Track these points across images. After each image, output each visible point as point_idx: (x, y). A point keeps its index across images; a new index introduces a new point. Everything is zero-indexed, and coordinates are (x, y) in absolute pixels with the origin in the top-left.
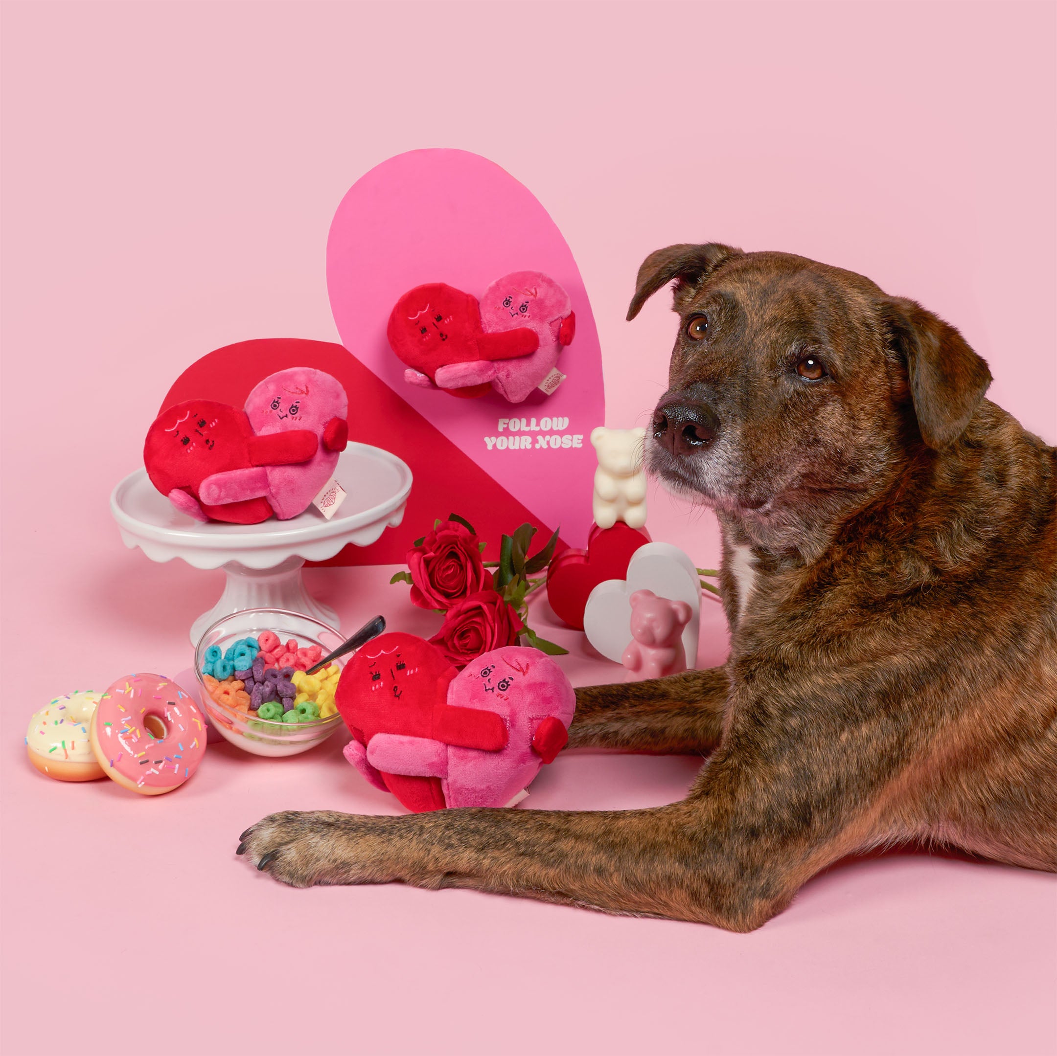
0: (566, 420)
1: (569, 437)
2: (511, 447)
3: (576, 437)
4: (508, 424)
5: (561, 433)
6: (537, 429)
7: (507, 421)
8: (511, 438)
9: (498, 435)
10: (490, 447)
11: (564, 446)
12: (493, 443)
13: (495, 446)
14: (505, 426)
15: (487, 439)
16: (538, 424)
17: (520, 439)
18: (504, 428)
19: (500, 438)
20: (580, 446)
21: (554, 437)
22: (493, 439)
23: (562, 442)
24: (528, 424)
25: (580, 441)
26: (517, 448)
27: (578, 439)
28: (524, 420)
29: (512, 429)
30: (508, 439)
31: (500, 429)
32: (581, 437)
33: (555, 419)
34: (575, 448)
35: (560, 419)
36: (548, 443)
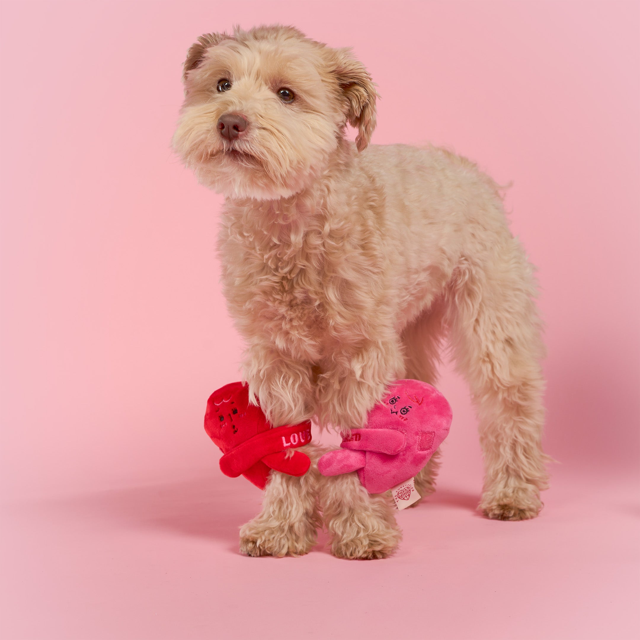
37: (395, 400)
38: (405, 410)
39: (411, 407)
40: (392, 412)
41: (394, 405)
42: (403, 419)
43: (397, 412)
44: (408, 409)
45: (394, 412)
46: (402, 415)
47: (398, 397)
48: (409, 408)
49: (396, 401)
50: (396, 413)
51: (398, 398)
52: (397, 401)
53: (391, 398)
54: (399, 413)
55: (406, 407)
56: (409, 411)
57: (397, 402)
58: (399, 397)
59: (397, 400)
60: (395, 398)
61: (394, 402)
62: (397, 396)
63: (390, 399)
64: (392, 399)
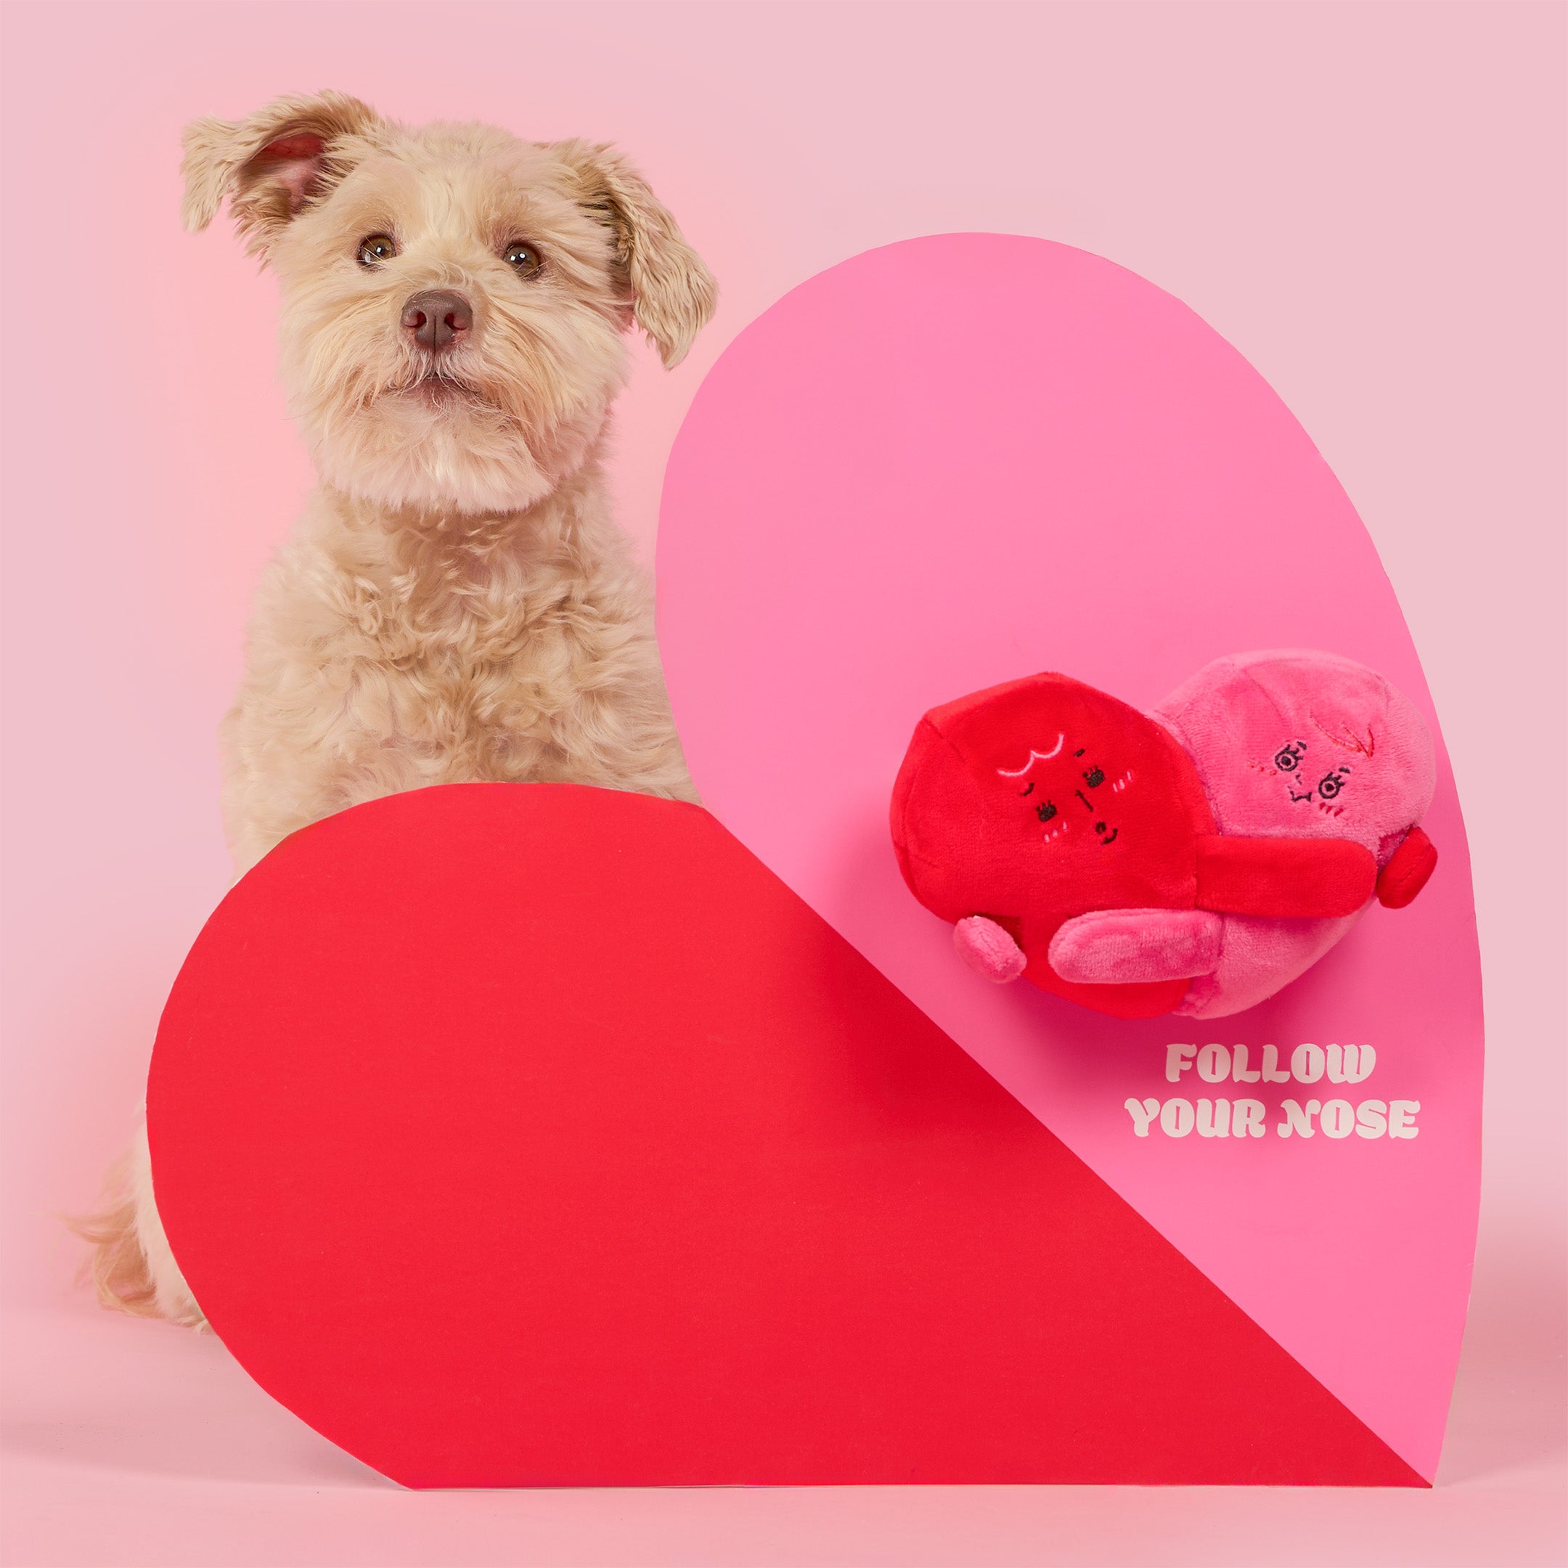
0: (1369, 1053)
1: (1379, 1105)
2: (1206, 1131)
3: (1399, 1106)
4: (1194, 1060)
5: (1356, 1094)
6: (1283, 1077)
7: (1190, 1050)
8: (1204, 1104)
9: (1164, 1091)
10: (1141, 1130)
11: (1363, 1133)
12: (1152, 1116)
13: (1155, 1125)
14: (1187, 1066)
15: (1131, 1105)
16: (1284, 1064)
17: (1232, 1107)
18: (1182, 1073)
19: (1172, 1103)
20: (1412, 1133)
21: (1332, 1104)
22: (1152, 1104)
23: (1357, 1122)
24: (1255, 1063)
25: (1411, 1120)
26: (1224, 1134)
27: (1406, 1114)
28: (1242, 1051)
29: (1205, 1074)
30: (1195, 1106)
31: (1173, 1076)
32: (1415, 1107)
33: (1334, 1049)
34: (1398, 1139)
35: (1351, 1049)
36: (1315, 1120)
37: (1294, 753)
38: (1332, 783)
39: (1347, 771)
40: (1296, 796)
41: (1296, 771)
42: (1332, 812)
43: (1310, 794)
44: (1340, 777)
45: (1300, 798)
46: (1326, 801)
47: (1300, 744)
48: (1342, 774)
49: (1297, 759)
50: (1309, 797)
51: (1301, 749)
52: (1301, 758)
53: (1279, 752)
54: (1317, 797)
55: (1331, 773)
56: (1343, 784)
57: (1299, 761)
58: (1304, 742)
59: (1297, 755)
60: (1291, 749)
61: (1293, 764)
62: (1297, 740)
63: (1276, 754)
64: (1282, 753)
